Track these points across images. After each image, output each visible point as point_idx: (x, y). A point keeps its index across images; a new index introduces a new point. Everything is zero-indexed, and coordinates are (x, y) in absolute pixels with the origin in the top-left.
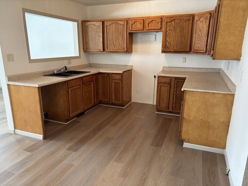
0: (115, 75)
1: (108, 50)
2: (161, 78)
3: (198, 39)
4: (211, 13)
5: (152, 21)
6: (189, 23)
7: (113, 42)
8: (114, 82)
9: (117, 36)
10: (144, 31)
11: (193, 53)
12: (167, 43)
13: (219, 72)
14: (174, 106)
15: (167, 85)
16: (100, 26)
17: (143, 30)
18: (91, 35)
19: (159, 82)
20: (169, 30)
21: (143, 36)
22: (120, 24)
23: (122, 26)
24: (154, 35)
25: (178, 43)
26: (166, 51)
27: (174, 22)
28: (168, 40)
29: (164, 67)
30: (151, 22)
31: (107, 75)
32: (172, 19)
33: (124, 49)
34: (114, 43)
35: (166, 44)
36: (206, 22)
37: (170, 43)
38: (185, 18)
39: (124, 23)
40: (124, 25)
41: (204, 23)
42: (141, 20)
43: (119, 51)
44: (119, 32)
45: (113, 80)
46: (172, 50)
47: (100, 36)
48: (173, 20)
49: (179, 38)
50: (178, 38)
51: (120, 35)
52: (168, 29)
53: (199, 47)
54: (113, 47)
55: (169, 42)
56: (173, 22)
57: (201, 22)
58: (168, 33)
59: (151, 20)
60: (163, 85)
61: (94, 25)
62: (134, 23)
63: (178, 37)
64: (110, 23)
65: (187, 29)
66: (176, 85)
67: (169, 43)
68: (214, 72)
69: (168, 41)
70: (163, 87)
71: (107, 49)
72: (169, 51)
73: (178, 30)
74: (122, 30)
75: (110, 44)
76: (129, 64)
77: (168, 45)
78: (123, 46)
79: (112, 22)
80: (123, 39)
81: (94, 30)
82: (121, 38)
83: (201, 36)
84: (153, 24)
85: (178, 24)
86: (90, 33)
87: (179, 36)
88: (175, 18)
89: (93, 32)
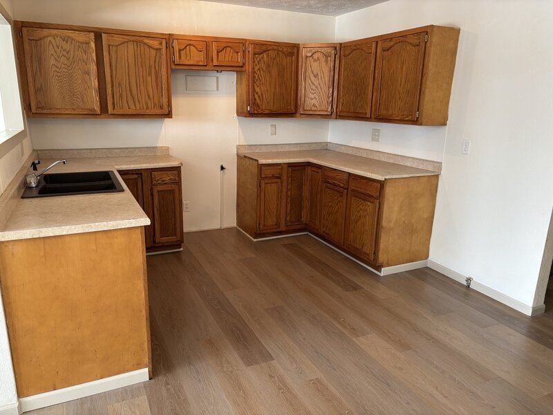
0: (159, 173)
1: (115, 112)
2: (266, 168)
3: (312, 91)
4: (336, 48)
5: (226, 47)
6: (292, 60)
7: (130, 89)
8: (158, 191)
9: (141, 75)
10: (207, 68)
11: (303, 116)
12: (256, 97)
13: (326, 147)
14: (288, 219)
15: (276, 180)
16: (88, 43)
17: (206, 66)
18: (54, 68)
19: (263, 176)
20: (259, 69)
21: (189, 78)
22: (149, 47)
23: (153, 52)
24: (215, 78)
25: (275, 98)
26: (256, 112)
27: (268, 56)
28: (257, 89)
29: (239, 147)
30: (223, 49)
31: (136, 176)
32: (264, 48)
33: (161, 107)
34: (134, 92)
35: (255, 99)
36: (326, 61)
37: (261, 97)
38: (285, 49)
39: (161, 44)
40: (160, 49)
41: (323, 64)
42: (201, 43)
43: (148, 112)
44: (147, 66)
45: (156, 185)
46: (267, 112)
47: (88, 73)
48: (265, 51)
49: (277, 87)
50: (275, 88)
51: (150, 74)
52: (256, 69)
53: (314, 106)
54: (131, 102)
55: (260, 94)
56: (265, 55)
57: (315, 61)
58: (257, 76)
59: (225, 45)
60: (270, 181)
61: (66, 39)
62: (186, 47)
63: (275, 84)
64: (118, 39)
65: (288, 70)
66: (290, 179)
67: (259, 97)
68: (319, 148)
69: (257, 93)
70: (269, 185)
71: (114, 108)
72: (261, 114)
73: (274, 72)
74: (155, 62)
75: (121, 96)
76: (159, 145)
77: (258, 101)
78: (159, 101)
79: (127, 37)
80: (157, 84)
81: (65, 53)
82: (151, 80)
83: (318, 86)
84: (227, 55)
85: (274, 59)
86: (52, 62)
87: (277, 83)
88: (270, 48)
89: (63, 60)
